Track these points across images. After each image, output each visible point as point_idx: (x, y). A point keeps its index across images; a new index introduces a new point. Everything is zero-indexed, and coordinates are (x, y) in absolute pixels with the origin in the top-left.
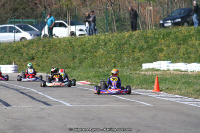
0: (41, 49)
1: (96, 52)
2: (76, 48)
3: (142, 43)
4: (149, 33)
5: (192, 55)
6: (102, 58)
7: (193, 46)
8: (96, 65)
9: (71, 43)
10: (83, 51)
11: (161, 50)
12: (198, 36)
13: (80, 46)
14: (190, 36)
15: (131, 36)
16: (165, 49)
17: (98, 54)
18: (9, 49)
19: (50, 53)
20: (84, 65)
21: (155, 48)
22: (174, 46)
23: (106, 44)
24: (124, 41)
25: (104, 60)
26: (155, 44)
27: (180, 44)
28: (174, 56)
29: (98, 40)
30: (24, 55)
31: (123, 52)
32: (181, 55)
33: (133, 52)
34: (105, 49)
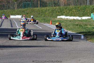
0: (30, 11)
2: (40, 11)
3: (59, 10)
4: (61, 7)
5: (73, 14)
7: (74, 12)
8: (45, 16)
10: (42, 12)
11: (64, 13)
13: (41, 11)
14: (73, 9)
15: (56, 8)
16: (65, 12)
17: (46, 13)
18: (21, 11)
19: (33, 12)
20: (42, 16)
21: (62, 12)
22: (68, 11)
23: (49, 10)
24: (54, 9)
26: (63, 11)
27: (70, 11)
28: (68, 14)
29: (47, 9)
30: (25, 13)
31: (54, 13)
32: (70, 14)
33: (56, 13)
34: (48, 12)
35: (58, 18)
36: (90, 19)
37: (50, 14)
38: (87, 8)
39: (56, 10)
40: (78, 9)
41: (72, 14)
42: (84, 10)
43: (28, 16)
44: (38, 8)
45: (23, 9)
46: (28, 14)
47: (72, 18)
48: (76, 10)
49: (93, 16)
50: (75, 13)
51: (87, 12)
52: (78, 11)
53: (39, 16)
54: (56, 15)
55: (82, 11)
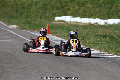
1: (30, 9)
2: (19, 5)
3: (58, 5)
5: (87, 14)
6: (34, 12)
7: (88, 8)
8: (30, 16)
10: (23, 8)
11: (69, 10)
12: (91, 2)
13: (21, 5)
14: (87, 2)
16: (71, 9)
17: (32, 10)
20: (23, 16)
21: (66, 8)
22: (77, 7)
23: (37, 4)
24: (47, 3)
25: (35, 14)
26: (66, 6)
27: (80, 6)
28: (77, 13)
29: (32, 2)
31: (47, 10)
32: (81, 13)
33: (53, 9)
34: (36, 7)
35: (58, 21)
37: (39, 12)
38: (116, 1)
39: (52, 4)
40: (98, 3)
41: (86, 12)
42: (110, 6)
47: (86, 21)
48: (94, 6)
50: (92, 10)
51: (116, 10)
52: (97, 7)
53: (15, 16)
54: (52, 14)
55: (106, 7)
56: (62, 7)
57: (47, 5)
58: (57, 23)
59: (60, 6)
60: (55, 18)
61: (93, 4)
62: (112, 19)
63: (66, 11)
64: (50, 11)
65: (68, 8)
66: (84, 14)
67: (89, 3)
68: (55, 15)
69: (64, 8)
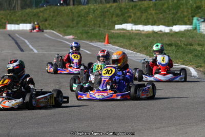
0: (52, 14)
1: (87, 17)
2: (75, 13)
3: (118, 12)
4: (123, 5)
5: (150, 21)
7: (151, 14)
8: (87, 25)
9: (71, 10)
10: (79, 16)
11: (130, 17)
12: (154, 8)
13: (77, 13)
14: (149, 7)
15: (111, 6)
16: (133, 15)
17: (89, 18)
18: (31, 14)
20: (80, 25)
21: (126, 15)
22: (138, 14)
24: (106, 10)
25: (92, 22)
26: (126, 13)
27: (142, 13)
28: (139, 21)
29: (89, 9)
30: (41, 18)
31: (105, 18)
32: (143, 20)
33: (112, 17)
34: (94, 15)
35: (118, 30)
36: (190, 30)
37: (97, 21)
38: (181, 6)
39: (111, 11)
40: (162, 8)
41: (149, 19)
42: (175, 11)
43: (47, 26)
44: (69, 7)
45: (35, 10)
46: (46, 20)
47: (149, 28)
48: (157, 12)
49: (198, 25)
50: (155, 16)
51: (182, 15)
52: (161, 13)
53: (71, 25)
54: (112, 22)
55: (171, 12)
56: (123, 14)
57: (106, 12)
58: (117, 32)
59: (120, 13)
60: (114, 27)
61: (156, 10)
62: (177, 26)
63: (127, 18)
64: (108, 18)
65: (128, 15)
66: (146, 21)
67: (152, 9)
68: (115, 23)
69: (124, 15)
